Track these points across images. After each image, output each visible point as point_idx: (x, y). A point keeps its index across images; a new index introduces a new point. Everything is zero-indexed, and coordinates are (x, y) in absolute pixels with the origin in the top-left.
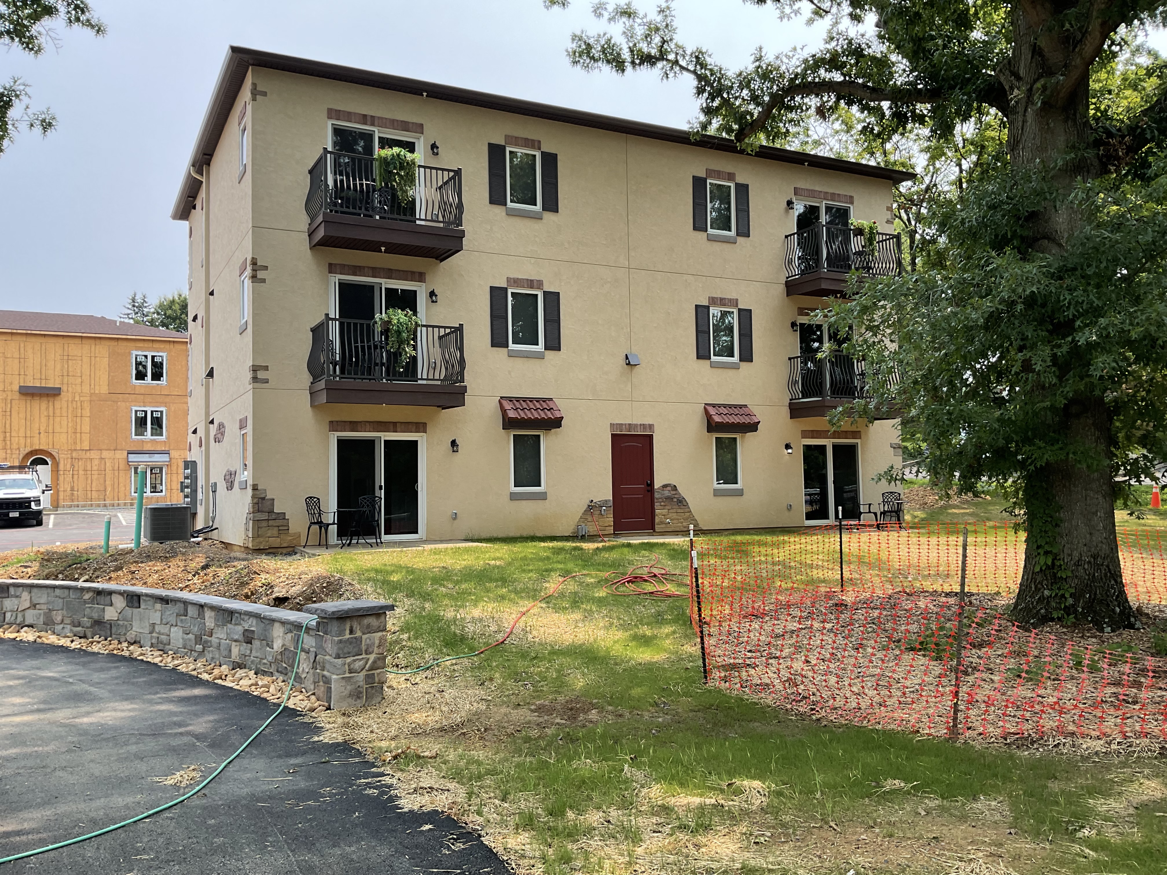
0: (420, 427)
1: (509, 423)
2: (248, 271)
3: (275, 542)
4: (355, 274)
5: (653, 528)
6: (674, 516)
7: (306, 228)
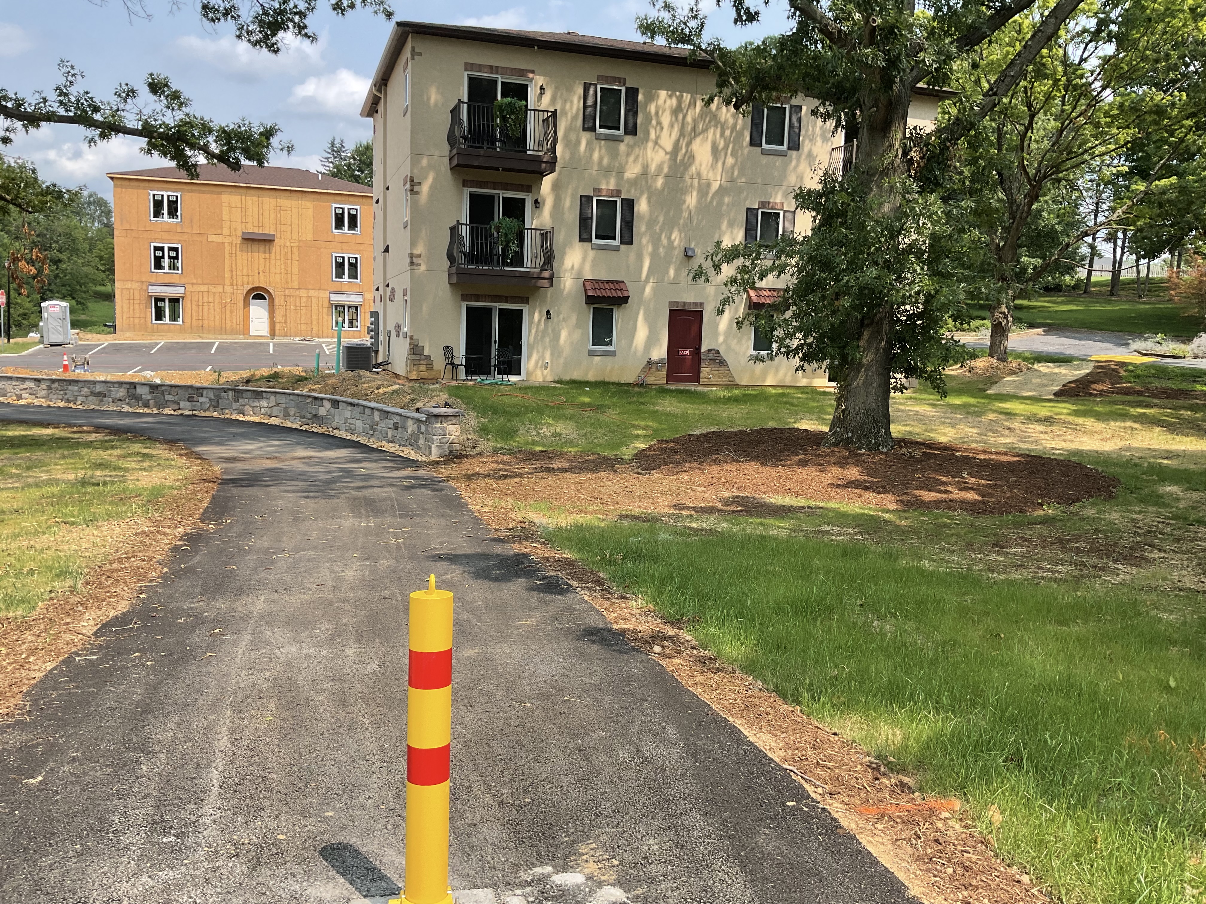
0: (525, 300)
1: (590, 300)
2: (408, 186)
3: (424, 375)
4: (481, 187)
5: (698, 381)
6: (716, 373)
7: (447, 153)
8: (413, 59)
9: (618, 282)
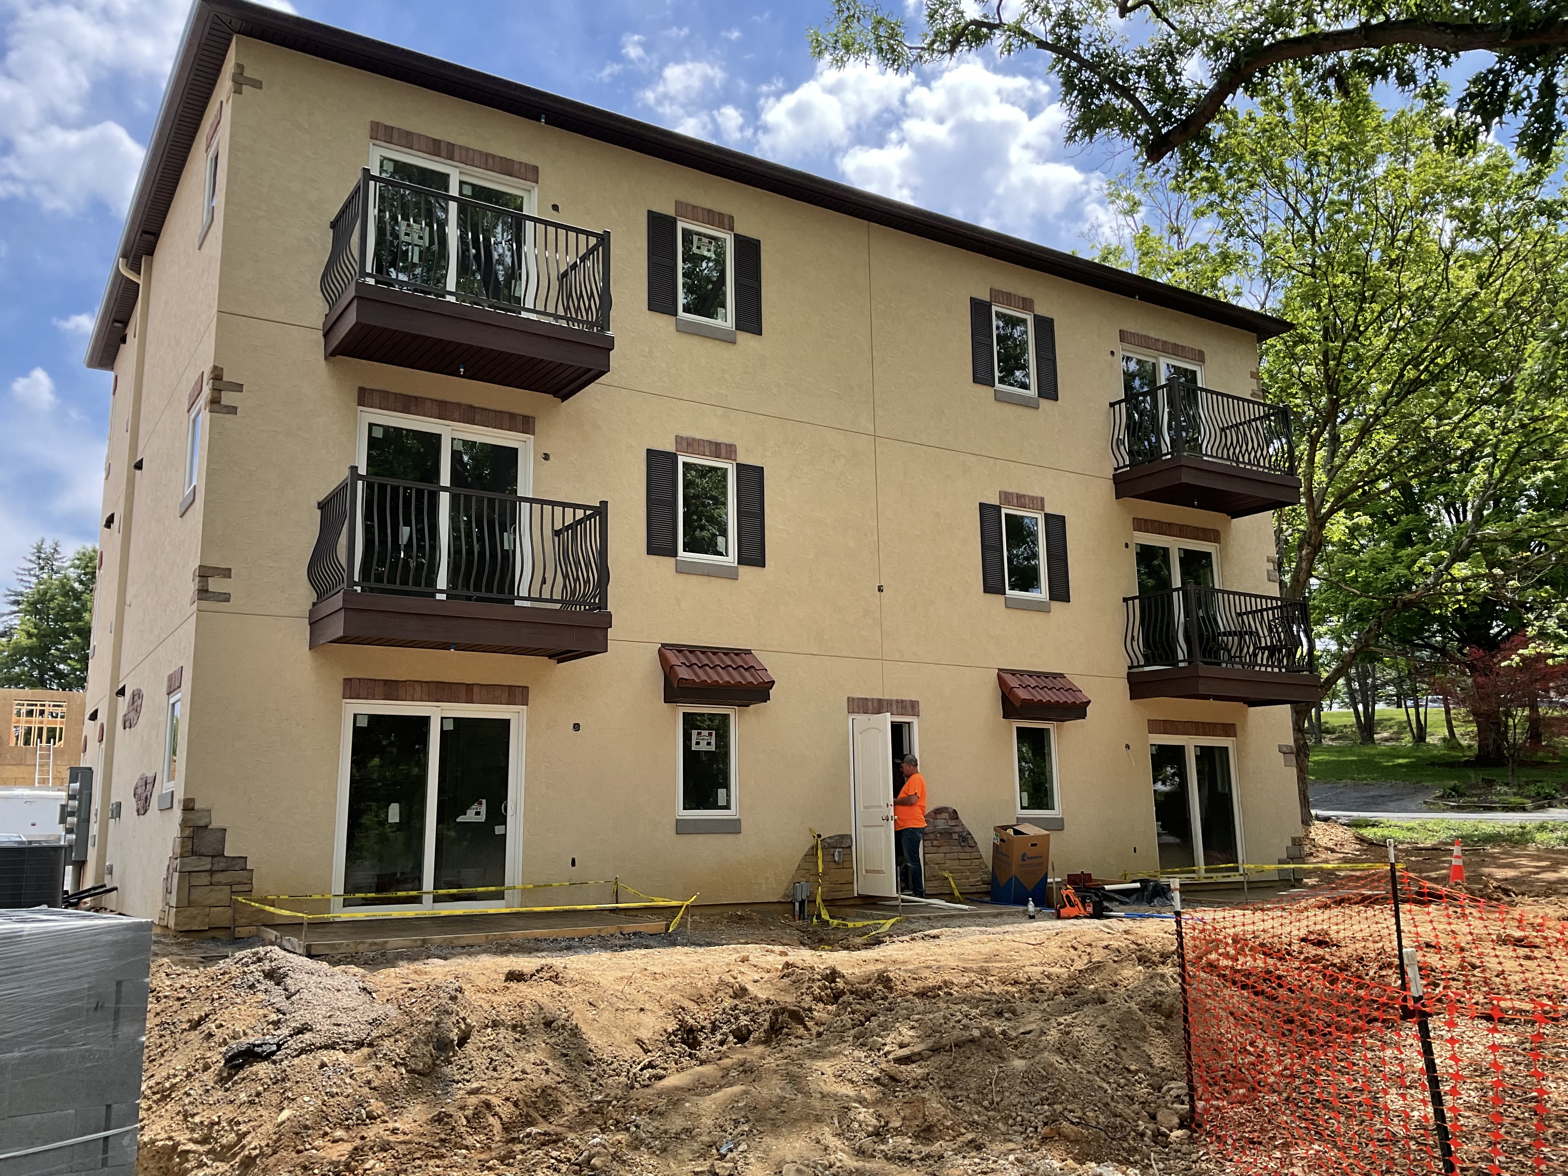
0: (518, 694)
1: (676, 692)
2: (206, 394)
3: (222, 916)
4: (406, 411)
6: (955, 865)
7: (319, 322)
8: (238, 91)
9: (738, 652)
